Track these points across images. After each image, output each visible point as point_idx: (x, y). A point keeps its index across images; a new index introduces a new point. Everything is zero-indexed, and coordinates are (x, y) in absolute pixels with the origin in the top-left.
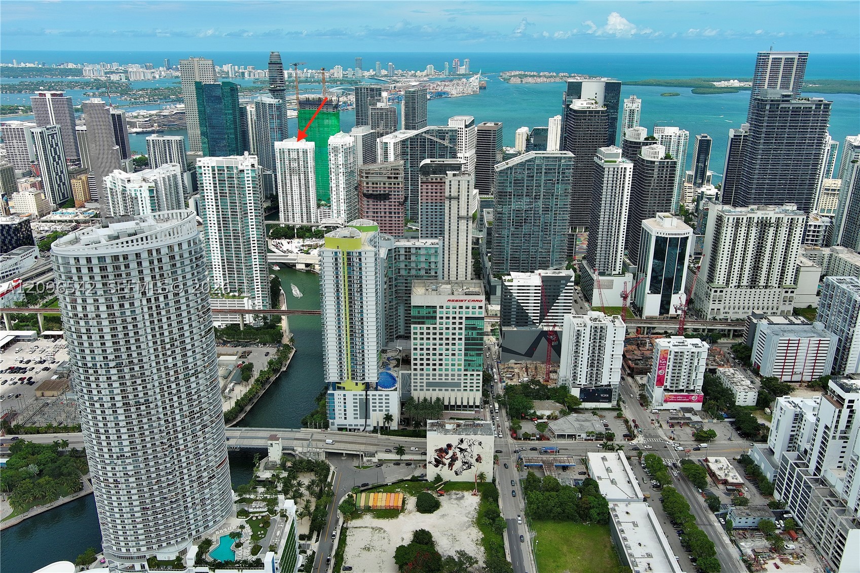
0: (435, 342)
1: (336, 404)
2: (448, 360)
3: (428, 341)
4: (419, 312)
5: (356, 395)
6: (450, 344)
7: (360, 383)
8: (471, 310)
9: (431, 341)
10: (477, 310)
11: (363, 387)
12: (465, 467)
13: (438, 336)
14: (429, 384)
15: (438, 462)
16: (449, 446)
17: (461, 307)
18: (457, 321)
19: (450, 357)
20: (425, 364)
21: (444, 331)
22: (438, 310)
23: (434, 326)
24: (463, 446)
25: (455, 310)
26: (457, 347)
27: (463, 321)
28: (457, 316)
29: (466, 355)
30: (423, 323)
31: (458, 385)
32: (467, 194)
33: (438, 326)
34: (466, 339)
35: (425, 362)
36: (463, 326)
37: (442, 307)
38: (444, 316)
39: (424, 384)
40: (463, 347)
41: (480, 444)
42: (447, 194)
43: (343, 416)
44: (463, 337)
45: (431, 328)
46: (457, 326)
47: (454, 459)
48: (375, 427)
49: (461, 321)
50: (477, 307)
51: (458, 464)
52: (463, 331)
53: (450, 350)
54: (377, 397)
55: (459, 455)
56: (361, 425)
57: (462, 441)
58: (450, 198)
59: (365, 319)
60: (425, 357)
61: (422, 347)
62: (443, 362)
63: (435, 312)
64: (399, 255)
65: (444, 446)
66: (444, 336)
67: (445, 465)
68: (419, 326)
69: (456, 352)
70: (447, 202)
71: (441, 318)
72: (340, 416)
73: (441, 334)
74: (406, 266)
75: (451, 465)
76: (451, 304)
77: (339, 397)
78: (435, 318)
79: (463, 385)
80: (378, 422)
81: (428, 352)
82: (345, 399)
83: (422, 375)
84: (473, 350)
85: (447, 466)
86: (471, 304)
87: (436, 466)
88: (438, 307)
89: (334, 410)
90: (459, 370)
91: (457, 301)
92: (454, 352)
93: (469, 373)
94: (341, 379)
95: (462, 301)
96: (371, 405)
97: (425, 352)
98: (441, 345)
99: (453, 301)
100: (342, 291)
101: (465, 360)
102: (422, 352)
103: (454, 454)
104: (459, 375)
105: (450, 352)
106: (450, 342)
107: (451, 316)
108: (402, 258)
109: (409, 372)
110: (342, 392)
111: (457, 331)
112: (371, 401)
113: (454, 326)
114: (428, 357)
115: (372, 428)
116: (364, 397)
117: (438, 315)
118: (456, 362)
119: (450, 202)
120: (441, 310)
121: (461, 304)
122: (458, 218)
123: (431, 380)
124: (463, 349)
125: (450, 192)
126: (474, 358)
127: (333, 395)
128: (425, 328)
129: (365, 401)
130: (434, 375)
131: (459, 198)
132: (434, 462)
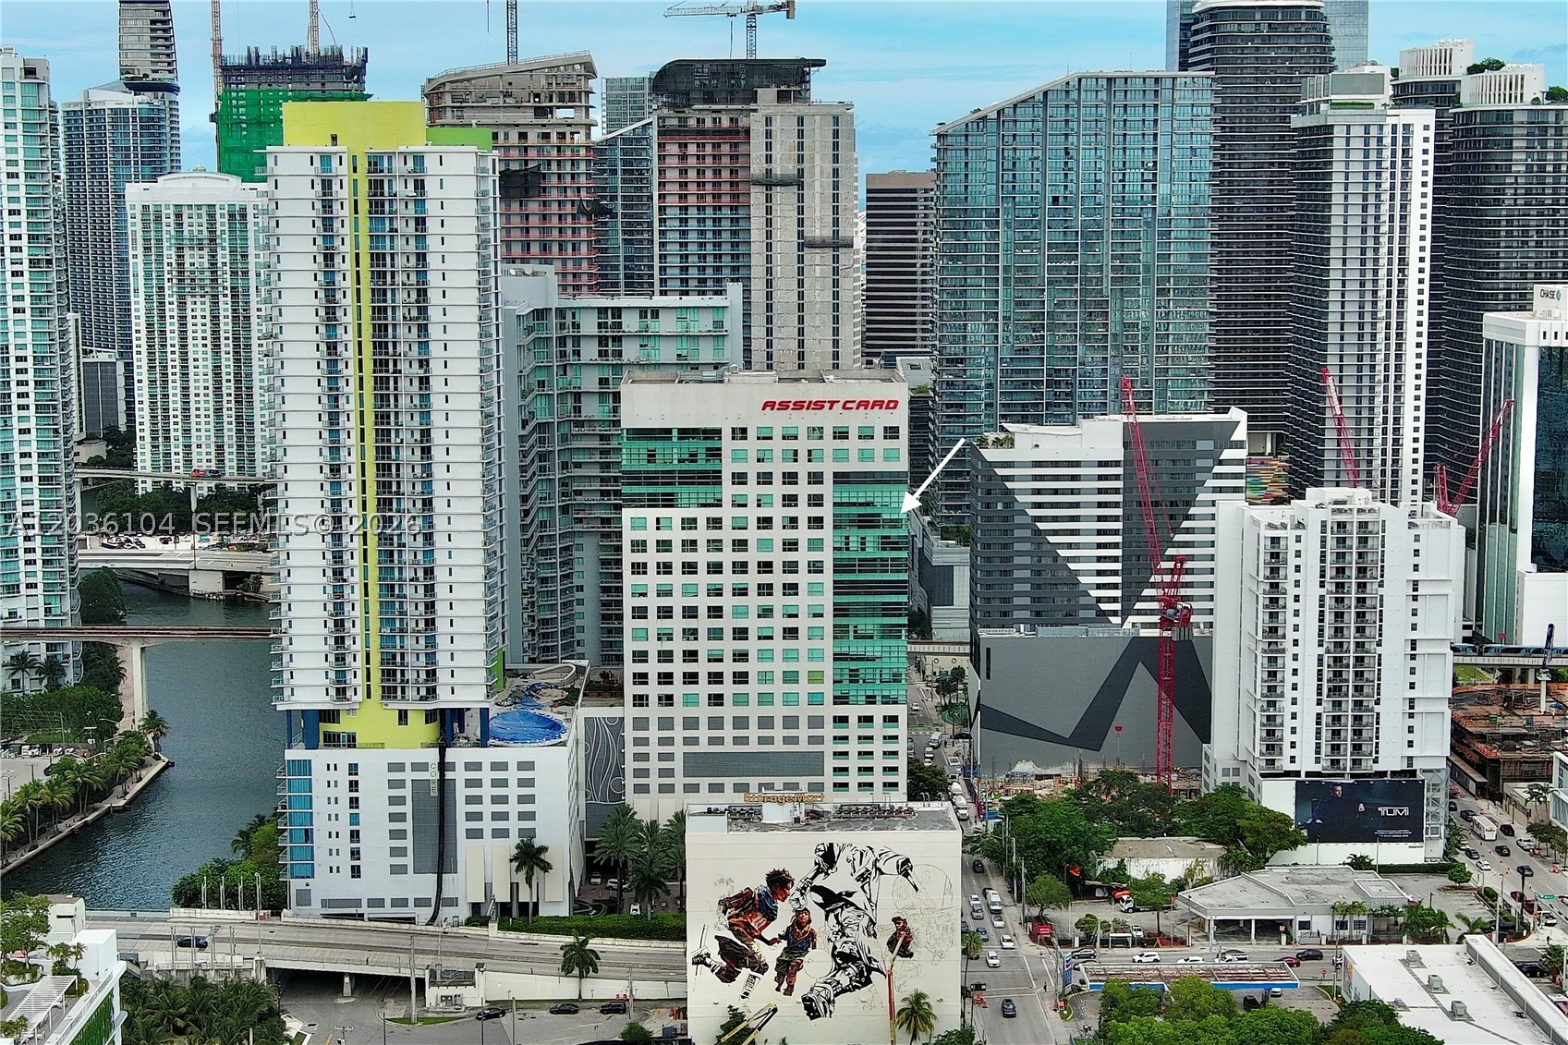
0: (715, 579)
1: (319, 806)
2: (770, 660)
3: (690, 579)
4: (651, 457)
5: (398, 767)
6: (778, 590)
7: (416, 708)
8: (853, 444)
9: (703, 579)
10: (879, 443)
11: (430, 732)
12: (844, 979)
13: (727, 557)
14: (697, 764)
15: (734, 959)
16: (779, 881)
17: (816, 432)
18: (803, 489)
19: (779, 644)
20: (678, 678)
21: (752, 534)
22: (727, 444)
23: (713, 512)
24: (838, 881)
25: (792, 444)
26: (802, 601)
27: (827, 489)
28: (803, 468)
29: (840, 631)
30: (669, 501)
31: (811, 764)
32: (829, 166)
33: (727, 513)
34: (838, 568)
35: (678, 667)
36: (827, 512)
37: (741, 433)
38: (752, 469)
39: (678, 765)
40: (827, 600)
41: (905, 868)
42: (757, 168)
43: (346, 862)
44: (827, 557)
45: (702, 523)
46: (803, 511)
47: (799, 940)
48: (476, 907)
49: (816, 489)
50: (879, 433)
51: (816, 966)
52: (827, 533)
53: (778, 612)
54: (486, 775)
55: (820, 923)
56: (420, 902)
57: (829, 857)
58: (769, 182)
60: (678, 646)
61: (665, 602)
62: (752, 667)
63: (715, 453)
64: (577, 340)
65: (758, 883)
66: (752, 557)
67: (762, 969)
68: (651, 514)
69: (802, 623)
70: (757, 195)
71: (740, 479)
72: (334, 861)
73: (741, 545)
74: (603, 382)
75: (787, 969)
76: (778, 421)
77: (332, 775)
78: (715, 478)
79: (830, 763)
80: (488, 888)
81: (691, 624)
82: (354, 786)
83: (666, 723)
84: (870, 611)
85: (772, 973)
86: (854, 421)
87: (727, 976)
88: (726, 434)
89: (308, 835)
90: (815, 699)
91: (799, 405)
92: (791, 623)
93: (853, 712)
94: (341, 693)
95: (819, 405)
96: (462, 808)
97: (677, 623)
98: (741, 591)
99: (784, 406)
100: (350, 319)
101: (838, 657)
102: (666, 623)
103: (800, 921)
104: (816, 722)
105: (778, 623)
106: (778, 578)
107: (777, 468)
108: (590, 351)
109: (615, 712)
110: (342, 756)
111: (803, 534)
112: (461, 792)
113: (791, 512)
114: (691, 646)
115: (464, 912)
116: (432, 775)
117: (728, 468)
118: (803, 667)
119: (769, 198)
120: (740, 444)
121: (815, 418)
122: (801, 247)
123: (704, 747)
124: (829, 611)
125: (769, 159)
126: (873, 648)
127: (305, 766)
128: (677, 523)
129: (435, 793)
130: (716, 723)
131: (801, 186)
132: (716, 959)
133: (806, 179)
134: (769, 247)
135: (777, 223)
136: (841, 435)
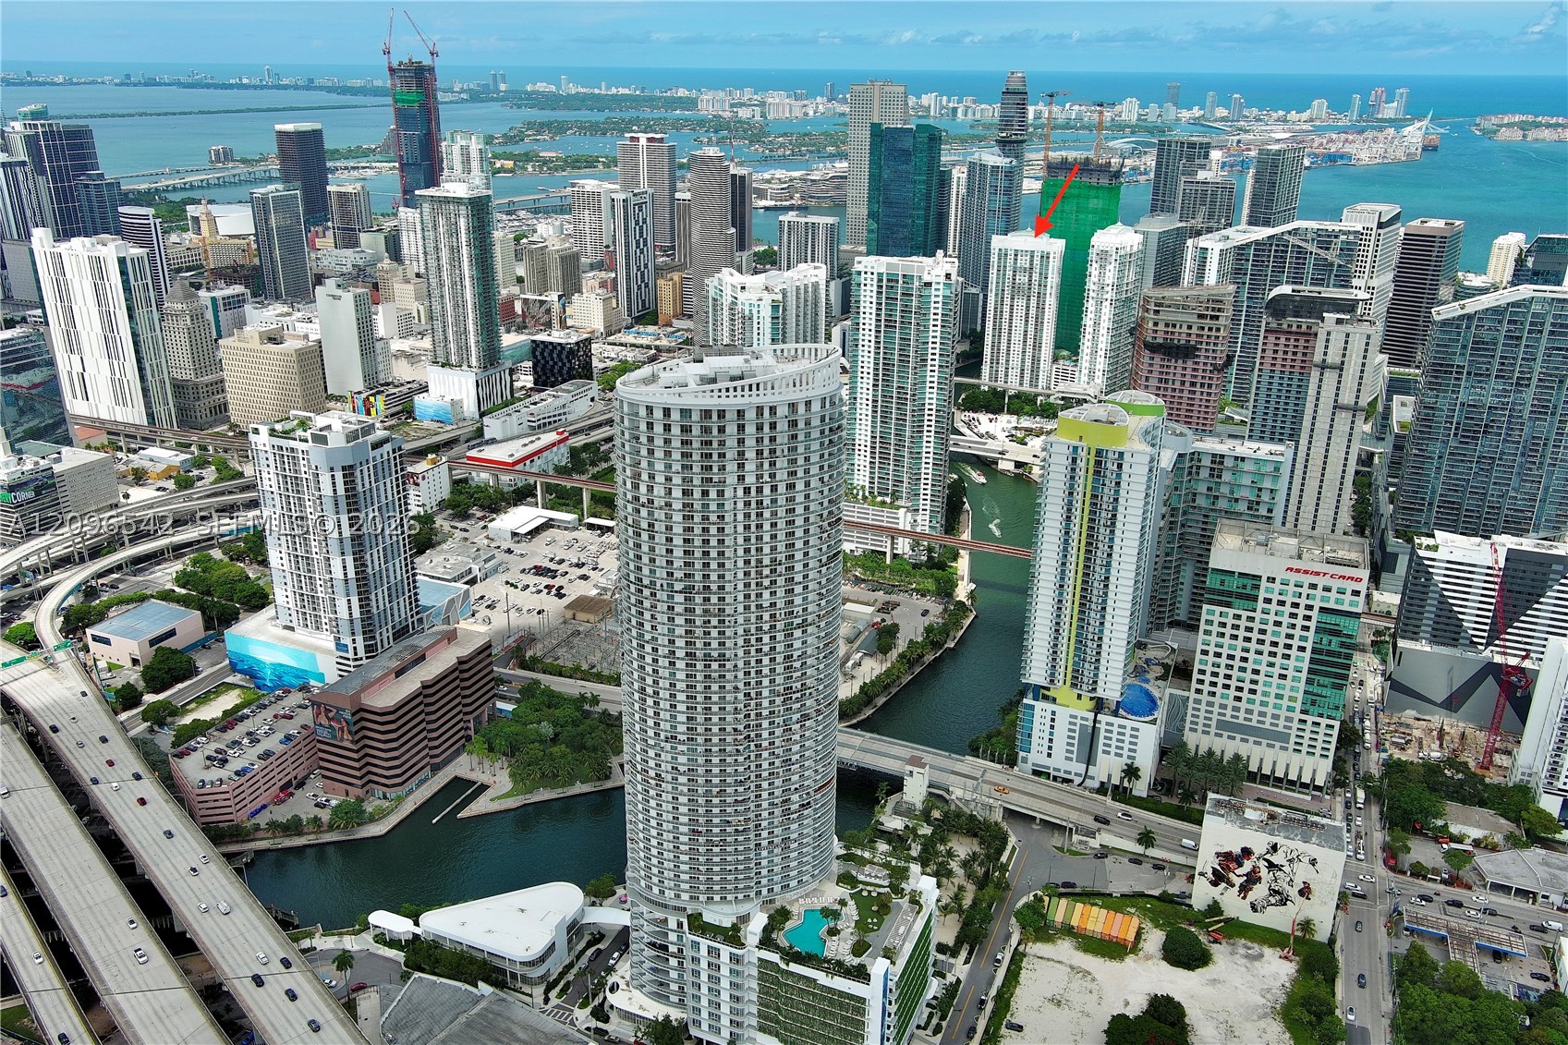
0: (1247, 645)
1: (1036, 726)
2: (1269, 686)
3: (1233, 642)
4: (1222, 582)
5: (1076, 717)
6: (1279, 655)
7: (1086, 696)
8: (1333, 595)
9: (1240, 643)
10: (1348, 597)
11: (1091, 704)
12: (1273, 900)
13: (1255, 636)
14: (1222, 725)
15: (1218, 878)
16: (1247, 852)
17: (1313, 586)
18: (1301, 611)
19: (1275, 680)
20: (1220, 685)
21: (1270, 627)
22: (1264, 584)
23: (1251, 614)
24: (1276, 859)
25: (1299, 590)
26: (1292, 663)
27: (1315, 614)
28: (1303, 602)
29: (1309, 682)
30: (1228, 605)
31: (1284, 738)
32: (1360, 361)
33: (1258, 615)
34: (1314, 651)
35: (1221, 681)
36: (1312, 624)
37: (1272, 580)
38: (1275, 597)
39: (1213, 723)
40: (1305, 666)
41: (1313, 861)
42: (1318, 358)
43: (1046, 751)
44: (1309, 646)
45: (1244, 618)
46: (1300, 622)
47: (1252, 878)
48: (1102, 783)
49: (1308, 613)
50: (1349, 592)
51: (1259, 892)
52: (1311, 634)
53: (1277, 666)
54: (1115, 729)
55: (1264, 872)
56: (1076, 774)
57: (1274, 848)
58: (1323, 367)
59: (1112, 579)
60: (1222, 671)
61: (1219, 650)
62: (1259, 688)
63: (1257, 587)
64: (1198, 468)
65: (1237, 850)
66: (1268, 638)
67: (1233, 886)
68: (1218, 609)
69: (1290, 673)
70: (1315, 374)
71: (1268, 601)
72: (1040, 749)
73: (1263, 632)
74: (1209, 489)
75: (1244, 889)
76: (1293, 578)
77: (1043, 714)
78: (1255, 599)
79: (1293, 739)
80: (1110, 777)
81: (1231, 662)
82: (1053, 720)
83: (1210, 704)
84: (1327, 674)
85: (1237, 888)
87: (1215, 884)
88: (1264, 579)
89: (1030, 736)
90: (1290, 709)
91: (1306, 572)
92: (1284, 672)
93: (1310, 719)
94: (1052, 681)
95: (1318, 574)
96: (1102, 741)
97: (1223, 661)
98: (1259, 653)
101: (1306, 692)
102: (1217, 660)
103: (1255, 870)
104: (1289, 719)
105: (1277, 671)
106: (1280, 650)
107: (1289, 599)
108: (1204, 474)
109: (1186, 694)
110: (1050, 707)
111: (1298, 632)
112: (1102, 734)
113: (1293, 621)
114: (1229, 672)
115: (1096, 784)
116: (1090, 723)
117: (1262, 595)
118: (1287, 693)
119: (1322, 374)
120: (1270, 585)
121: (1314, 580)
122: (1335, 407)
123: (1228, 718)
124: (1305, 670)
125: (1325, 354)
126: (1324, 692)
127: (1032, 707)
128: (1231, 615)
129: (1090, 731)
130: (1236, 709)
131: (1342, 370)
132: (1210, 875)
133: (1345, 367)
134: (1318, 399)
135: (1324, 387)
136: (1327, 589)
